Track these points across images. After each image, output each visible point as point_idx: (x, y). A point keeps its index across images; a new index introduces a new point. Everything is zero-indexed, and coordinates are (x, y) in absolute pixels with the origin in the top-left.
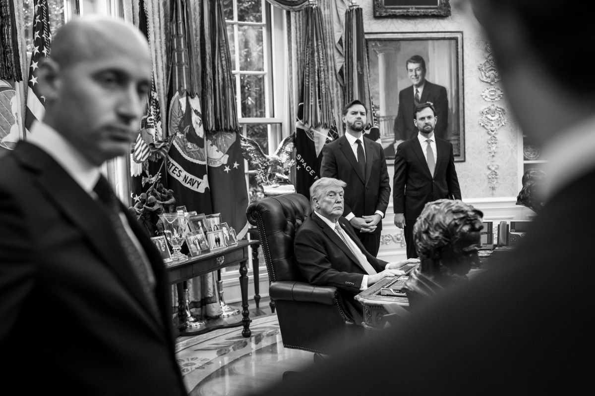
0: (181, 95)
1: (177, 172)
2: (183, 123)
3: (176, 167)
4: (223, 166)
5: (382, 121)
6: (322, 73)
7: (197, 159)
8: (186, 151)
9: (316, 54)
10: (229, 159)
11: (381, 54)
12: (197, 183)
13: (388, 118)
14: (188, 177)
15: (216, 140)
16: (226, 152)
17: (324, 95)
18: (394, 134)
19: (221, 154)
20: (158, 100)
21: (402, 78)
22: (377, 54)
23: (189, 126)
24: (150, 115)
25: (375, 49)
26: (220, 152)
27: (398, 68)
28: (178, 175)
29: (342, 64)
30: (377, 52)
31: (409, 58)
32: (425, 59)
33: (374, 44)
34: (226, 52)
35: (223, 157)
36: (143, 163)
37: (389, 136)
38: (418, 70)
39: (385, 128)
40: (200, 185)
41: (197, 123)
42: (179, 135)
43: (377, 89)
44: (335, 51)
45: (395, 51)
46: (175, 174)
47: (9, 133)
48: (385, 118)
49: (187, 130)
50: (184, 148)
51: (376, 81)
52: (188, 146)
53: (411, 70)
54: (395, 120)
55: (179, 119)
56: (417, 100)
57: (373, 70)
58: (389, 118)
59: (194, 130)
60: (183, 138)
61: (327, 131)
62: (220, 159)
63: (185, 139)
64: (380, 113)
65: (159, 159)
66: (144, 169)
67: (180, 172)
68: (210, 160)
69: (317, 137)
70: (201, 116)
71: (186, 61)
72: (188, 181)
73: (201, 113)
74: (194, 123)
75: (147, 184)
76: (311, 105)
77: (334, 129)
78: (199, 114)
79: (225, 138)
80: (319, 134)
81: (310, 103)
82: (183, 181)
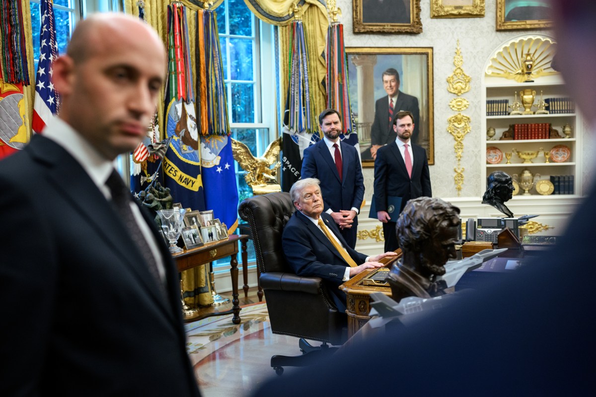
0: (178, 100)
1: (173, 172)
2: (179, 127)
3: (172, 167)
4: (215, 167)
5: (360, 127)
6: (307, 82)
7: (191, 160)
8: (182, 153)
9: (301, 66)
10: (221, 160)
11: (359, 67)
12: (191, 182)
13: (365, 125)
14: (183, 177)
15: (209, 143)
16: (218, 154)
17: (308, 103)
18: (370, 139)
19: (213, 155)
21: (378, 88)
22: (356, 66)
23: (184, 130)
25: (354, 62)
27: (374, 79)
28: (174, 174)
29: (324, 75)
33: (353, 58)
34: (219, 63)
35: (216, 159)
36: (141, 163)
37: (366, 141)
38: (393, 82)
39: (362, 133)
40: (194, 184)
41: (192, 127)
42: (176, 138)
43: (355, 98)
44: (318, 63)
45: (372, 64)
46: (171, 173)
48: (363, 125)
49: (182, 133)
50: (179, 150)
51: (355, 91)
52: (184, 148)
53: (387, 82)
54: (372, 127)
56: (392, 109)
57: (353, 82)
59: (189, 133)
60: (179, 141)
61: (310, 136)
62: (213, 160)
63: (181, 142)
64: (358, 120)
65: (157, 160)
66: (143, 169)
67: (176, 172)
68: (203, 161)
69: (301, 141)
70: (195, 121)
71: (182, 69)
72: (183, 180)
73: (195, 118)
74: (189, 127)
75: (146, 182)
76: (297, 112)
77: (317, 134)
78: (193, 119)
79: (218, 141)
80: (303, 139)
81: (295, 110)
82: (179, 180)
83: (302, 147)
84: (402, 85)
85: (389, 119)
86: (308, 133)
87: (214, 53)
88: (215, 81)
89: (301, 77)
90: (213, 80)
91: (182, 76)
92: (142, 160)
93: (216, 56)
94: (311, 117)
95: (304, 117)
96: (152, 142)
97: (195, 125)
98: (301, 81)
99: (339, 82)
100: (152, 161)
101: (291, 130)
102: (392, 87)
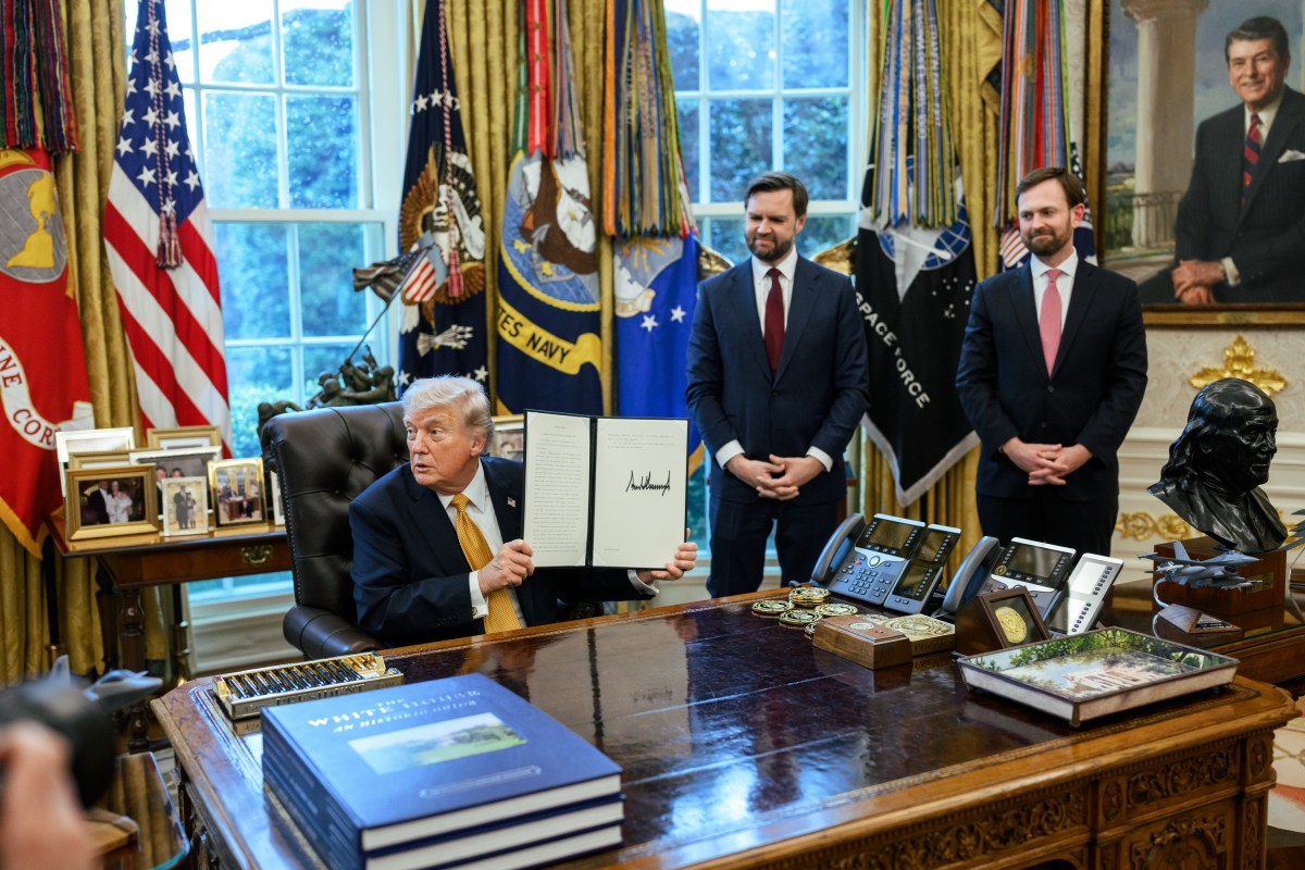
0: (529, 155)
1: (510, 327)
2: (530, 219)
3: (508, 316)
4: (640, 317)
5: (1139, 206)
6: (922, 86)
7: (562, 299)
8: (537, 280)
9: (906, 38)
10: (654, 301)
11: (1147, 22)
12: (559, 351)
13: (1155, 199)
14: (540, 338)
15: (628, 255)
16: (648, 284)
17: (923, 144)
18: (1174, 243)
19: (636, 288)
20: (469, 170)
21: (1208, 85)
22: (1135, 22)
23: (546, 226)
24: (439, 205)
25: (1130, 9)
26: (635, 283)
27: (1199, 57)
28: (514, 332)
29: (995, 59)
30: (1136, 16)
31: (1238, 23)
32: (1287, 24)
34: (650, 54)
35: (642, 297)
36: (421, 305)
37: (1158, 247)
38: (1264, 59)
39: (1147, 224)
40: (567, 358)
41: (574, 218)
42: (521, 246)
43: (1129, 120)
44: (980, 25)
45: (1192, 8)
46: (505, 329)
47: (22, 249)
48: (1150, 199)
49: (540, 234)
50: (531, 275)
51: (1130, 96)
52: (544, 271)
53: (1241, 62)
54: (1180, 204)
55: (523, 211)
56: (1254, 145)
57: (1122, 70)
58: (1160, 199)
59: (563, 235)
60: (529, 252)
61: (934, 236)
62: (635, 300)
63: (535, 256)
64: (1134, 185)
65: (454, 298)
66: (427, 317)
67: (518, 327)
68: (618, 301)
69: (900, 251)
70: (587, 203)
71: (544, 81)
72: (539, 347)
73: (587, 196)
74: (564, 220)
75: (432, 350)
76: (891, 171)
77: (956, 230)
78: (581, 199)
79: (649, 251)
80: (907, 245)
81: (888, 165)
82: (528, 345)
83: (906, 265)
84: (1299, 68)
85: (1242, 179)
86: (920, 228)
87: (639, 32)
88: (638, 103)
89: (905, 73)
90: (634, 101)
91: (541, 98)
92: (426, 299)
93: (645, 39)
94: (930, 183)
95: (908, 183)
96: (442, 257)
97: (585, 213)
98: (904, 84)
99: (1027, 78)
100: (442, 299)
101: (878, 220)
102: (1260, 78)
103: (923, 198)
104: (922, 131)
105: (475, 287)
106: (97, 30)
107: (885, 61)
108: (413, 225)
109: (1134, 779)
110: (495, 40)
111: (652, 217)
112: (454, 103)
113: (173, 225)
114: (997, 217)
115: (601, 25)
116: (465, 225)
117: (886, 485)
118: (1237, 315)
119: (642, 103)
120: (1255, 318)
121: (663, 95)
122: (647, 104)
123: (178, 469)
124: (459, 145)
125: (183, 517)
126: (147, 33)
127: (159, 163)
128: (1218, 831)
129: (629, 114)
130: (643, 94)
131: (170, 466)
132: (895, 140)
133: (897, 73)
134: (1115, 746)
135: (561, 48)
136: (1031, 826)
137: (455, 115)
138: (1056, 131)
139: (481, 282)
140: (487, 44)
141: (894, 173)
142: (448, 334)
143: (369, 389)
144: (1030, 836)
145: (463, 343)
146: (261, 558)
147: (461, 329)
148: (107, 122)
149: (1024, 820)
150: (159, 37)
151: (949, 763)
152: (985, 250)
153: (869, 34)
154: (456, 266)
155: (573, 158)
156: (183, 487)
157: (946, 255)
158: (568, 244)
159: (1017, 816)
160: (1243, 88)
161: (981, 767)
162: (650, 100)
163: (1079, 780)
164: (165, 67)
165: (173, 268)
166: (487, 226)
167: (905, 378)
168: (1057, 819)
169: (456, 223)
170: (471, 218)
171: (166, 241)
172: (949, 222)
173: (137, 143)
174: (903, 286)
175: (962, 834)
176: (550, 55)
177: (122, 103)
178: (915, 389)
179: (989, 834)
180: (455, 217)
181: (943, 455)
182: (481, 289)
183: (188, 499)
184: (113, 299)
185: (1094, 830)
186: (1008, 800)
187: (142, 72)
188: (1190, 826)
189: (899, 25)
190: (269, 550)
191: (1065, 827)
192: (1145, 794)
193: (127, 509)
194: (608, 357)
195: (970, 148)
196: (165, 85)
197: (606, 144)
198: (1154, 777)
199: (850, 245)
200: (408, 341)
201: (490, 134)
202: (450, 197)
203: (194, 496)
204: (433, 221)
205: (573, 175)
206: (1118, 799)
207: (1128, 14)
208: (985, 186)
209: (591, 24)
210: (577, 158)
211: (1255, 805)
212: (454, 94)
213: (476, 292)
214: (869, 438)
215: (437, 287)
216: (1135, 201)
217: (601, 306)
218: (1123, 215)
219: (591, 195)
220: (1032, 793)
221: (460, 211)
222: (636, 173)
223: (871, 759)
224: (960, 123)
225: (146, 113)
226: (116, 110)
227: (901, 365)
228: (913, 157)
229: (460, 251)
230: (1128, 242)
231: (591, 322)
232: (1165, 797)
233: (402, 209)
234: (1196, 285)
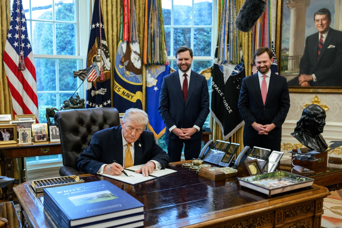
0: (123, 41)
1: (117, 89)
2: (123, 59)
3: (117, 86)
4: (153, 87)
5: (290, 59)
6: (232, 25)
7: (132, 82)
8: (125, 76)
9: (228, 12)
10: (157, 83)
11: (293, 9)
12: (131, 96)
13: (294, 57)
14: (126, 92)
15: (150, 70)
16: (156, 78)
17: (232, 41)
18: (299, 70)
19: (153, 79)
20: (107, 45)
21: (309, 27)
22: (290, 9)
23: (128, 61)
24: (98, 54)
25: (288, 5)
26: (152, 78)
27: (307, 19)
28: (118, 90)
30: (290, 7)
31: (318, 10)
32: (331, 11)
33: (288, 2)
34: (157, 14)
35: (154, 81)
36: (92, 82)
37: (295, 71)
38: (324, 20)
39: (292, 64)
40: (133, 98)
41: (135, 59)
42: (121, 67)
43: (288, 36)
45: (305, 6)
46: (116, 89)
48: (293, 57)
49: (126, 63)
50: (123, 75)
51: (288, 29)
52: (127, 74)
53: (318, 20)
54: (301, 59)
55: (121, 57)
56: (321, 43)
57: (286, 22)
58: (296, 58)
59: (132, 64)
60: (123, 68)
61: (234, 66)
62: (152, 82)
63: (125, 69)
64: (289, 54)
65: (102, 81)
66: (94, 86)
67: (119, 89)
68: (147, 82)
69: (225, 70)
70: (139, 55)
71: (128, 21)
72: (125, 95)
73: (139, 53)
74: (133, 60)
75: (95, 95)
76: (223, 48)
77: (240, 65)
78: (137, 54)
79: (156, 68)
80: (227, 68)
81: (222, 47)
82: (122, 94)
83: (226, 74)
84: (333, 22)
85: (318, 52)
86: (230, 64)
87: (154, 8)
88: (154, 27)
89: (227, 21)
90: (153, 27)
91: (127, 26)
92: (94, 81)
93: (156, 10)
94: (233, 52)
95: (228, 52)
96: (99, 69)
97: (139, 58)
98: (227, 24)
99: (260, 23)
100: (98, 81)
101: (219, 62)
102: (323, 25)
103: (231, 56)
104: (232, 37)
105: (108, 78)
106: (2, 3)
107: (222, 18)
108: (91, 60)
109: (285, 211)
110: (114, 9)
111: (157, 59)
112: (103, 26)
113: (23, 58)
114: (251, 61)
115: (144, 6)
116: (105, 60)
117: (220, 134)
118: (316, 89)
119: (155, 28)
120: (320, 90)
121: (161, 26)
122: (156, 28)
123: (23, 126)
124: (104, 38)
125: (24, 139)
126: (16, 4)
127: (19, 40)
128: (308, 226)
129: (151, 31)
130: (155, 25)
131: (21, 125)
132: (224, 40)
133: (225, 21)
134: (280, 202)
135: (133, 12)
136: (257, 223)
137: (103, 30)
138: (268, 38)
139: (109, 76)
140: (112, 10)
141: (224, 49)
142: (100, 90)
143: (77, 105)
144: (257, 226)
145: (104, 93)
146: (46, 151)
147: (103, 89)
148: (5, 29)
149: (255, 222)
150: (20, 5)
151: (235, 206)
152: (248, 70)
153: (218, 11)
154: (102, 72)
155: (135, 42)
156: (24, 131)
157: (237, 72)
158: (134, 66)
159: (253, 220)
160: (319, 28)
161: (243, 207)
162: (157, 27)
163: (270, 211)
164: (21, 14)
165: (23, 70)
166: (111, 61)
167: (226, 105)
168: (264, 221)
169: (103, 60)
170: (107, 59)
171: (21, 62)
172: (238, 63)
173: (13, 35)
174: (225, 80)
175: (238, 225)
176: (130, 14)
177: (9, 24)
178: (228, 108)
179: (245, 225)
180: (102, 58)
181: (236, 127)
182: (109, 78)
183: (26, 134)
184: (6, 78)
185: (274, 225)
186: (251, 216)
187: (15, 15)
188: (300, 224)
189: (226, 8)
190: (49, 149)
191: (266, 224)
192: (288, 215)
193: (8, 137)
194: (144, 98)
195: (245, 42)
196: (21, 19)
197: (144, 39)
198: (291, 211)
199: (211, 68)
200: (89, 92)
201: (113, 35)
202: (101, 52)
203: (28, 133)
204: (96, 59)
205: (135, 47)
206: (281, 216)
207: (288, 7)
208: (248, 53)
209: (141, 6)
210: (137, 42)
211: (318, 219)
212: (103, 24)
213: (108, 79)
214: (215, 121)
215: (97, 77)
216: (289, 58)
217: (143, 84)
218: (286, 62)
219: (140, 53)
220: (257, 214)
221: (104, 56)
222: (153, 47)
223: (214, 204)
224: (242, 36)
225: (16, 26)
226: (7, 25)
227: (225, 102)
228: (229, 44)
229: (104, 67)
230: (287, 69)
231: (140, 88)
232: (293, 216)
233: (88, 55)
234: (305, 81)
